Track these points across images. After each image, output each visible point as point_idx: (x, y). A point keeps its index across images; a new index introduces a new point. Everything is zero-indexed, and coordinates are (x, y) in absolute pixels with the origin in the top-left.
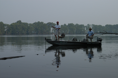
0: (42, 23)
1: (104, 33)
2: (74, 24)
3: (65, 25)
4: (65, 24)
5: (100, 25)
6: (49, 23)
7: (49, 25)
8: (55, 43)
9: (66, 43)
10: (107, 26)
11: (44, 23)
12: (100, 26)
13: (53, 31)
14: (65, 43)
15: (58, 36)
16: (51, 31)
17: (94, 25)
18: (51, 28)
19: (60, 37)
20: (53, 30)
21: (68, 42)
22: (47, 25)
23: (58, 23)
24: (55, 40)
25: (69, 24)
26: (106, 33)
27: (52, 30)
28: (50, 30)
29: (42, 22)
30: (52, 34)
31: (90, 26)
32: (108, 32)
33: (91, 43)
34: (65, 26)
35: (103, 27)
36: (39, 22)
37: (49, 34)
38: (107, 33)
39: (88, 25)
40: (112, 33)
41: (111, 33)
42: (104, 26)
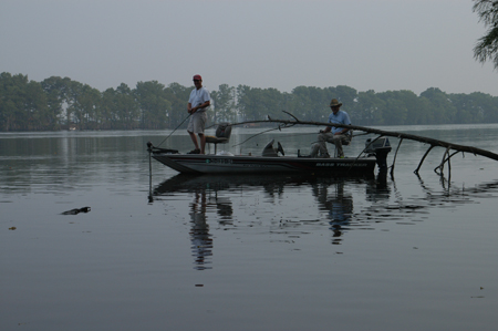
0: (21, 79)
1: (286, 123)
2: (161, 86)
3: (123, 87)
4: (122, 84)
5: (271, 89)
6: (52, 79)
7: (52, 87)
8: (185, 165)
9: (229, 164)
10: (299, 91)
11: (29, 79)
12: (272, 93)
13: (72, 115)
14: (224, 164)
15: (201, 135)
16: (64, 114)
17: (247, 88)
18: (60, 101)
19: (209, 140)
20: (69, 111)
21: (236, 160)
22: (43, 87)
23: (197, 80)
24: (192, 152)
25: (139, 85)
26: (295, 123)
27: (65, 112)
28: (57, 110)
29: (20, 76)
30: (67, 126)
31: (232, 94)
32: (303, 117)
33: (332, 165)
34: (124, 92)
35: (286, 95)
36: (8, 74)
37: (52, 129)
38: (297, 123)
39: (223, 87)
40: (321, 121)
41: (315, 121)
42: (290, 92)
